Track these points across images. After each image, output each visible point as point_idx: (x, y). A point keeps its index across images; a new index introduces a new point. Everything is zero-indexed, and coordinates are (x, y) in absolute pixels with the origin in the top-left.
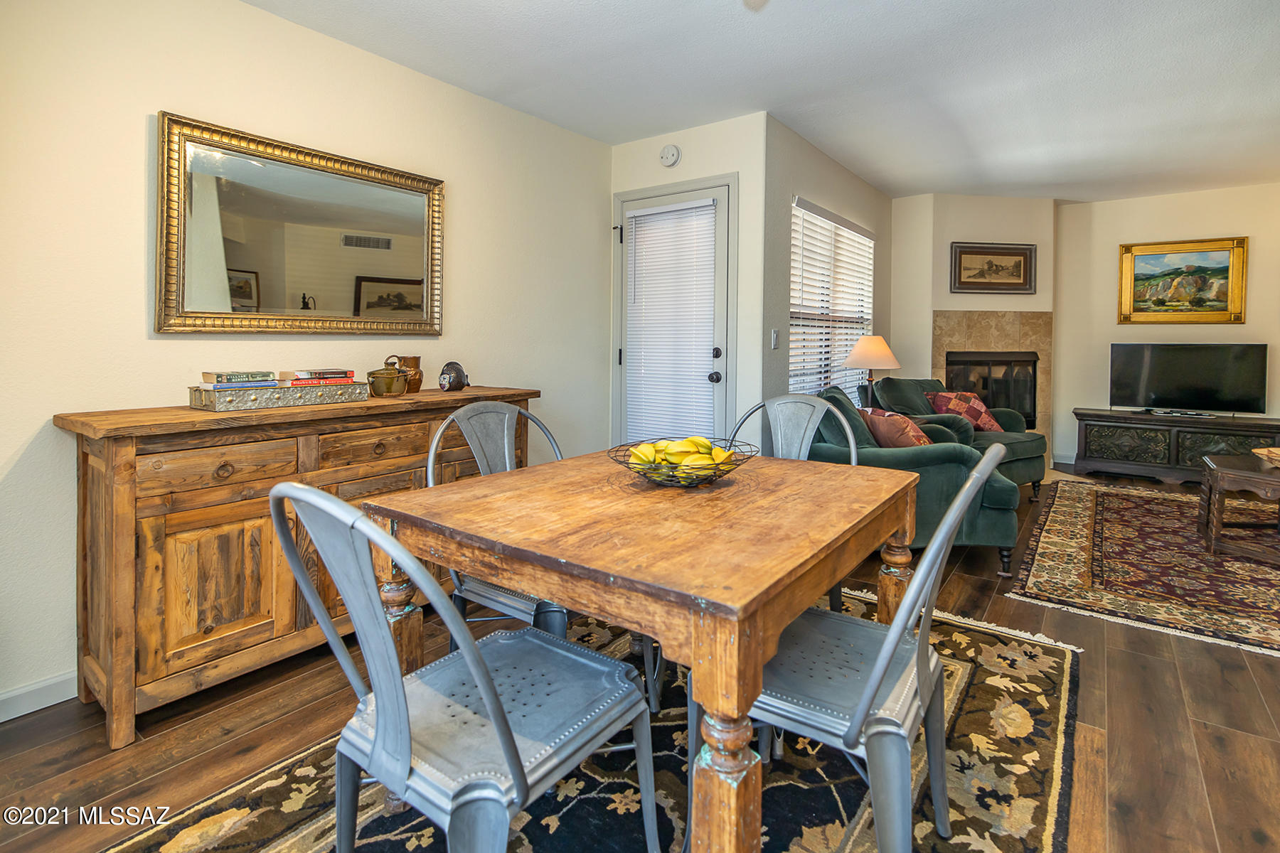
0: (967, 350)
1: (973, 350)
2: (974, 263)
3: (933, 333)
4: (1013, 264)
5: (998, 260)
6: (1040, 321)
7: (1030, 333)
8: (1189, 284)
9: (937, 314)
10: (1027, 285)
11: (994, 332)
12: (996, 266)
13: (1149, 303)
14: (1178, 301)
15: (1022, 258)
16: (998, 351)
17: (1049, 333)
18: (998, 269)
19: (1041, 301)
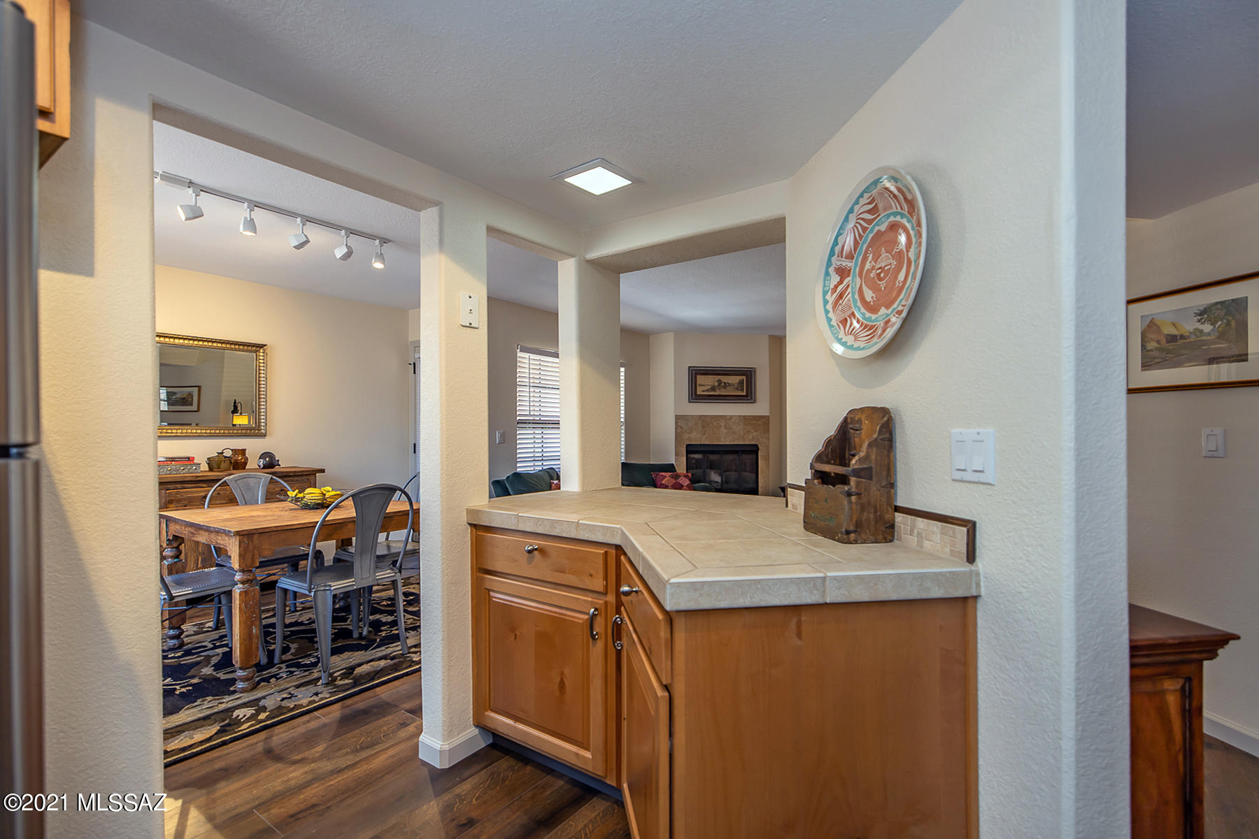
0: (702, 443)
1: (707, 443)
2: (706, 382)
3: (676, 431)
4: (737, 381)
5: (725, 379)
6: (760, 422)
7: (752, 431)
9: (678, 418)
10: (749, 397)
11: (723, 430)
12: (725, 383)
15: (744, 377)
16: (727, 443)
17: (767, 430)
18: (726, 385)
19: (760, 408)
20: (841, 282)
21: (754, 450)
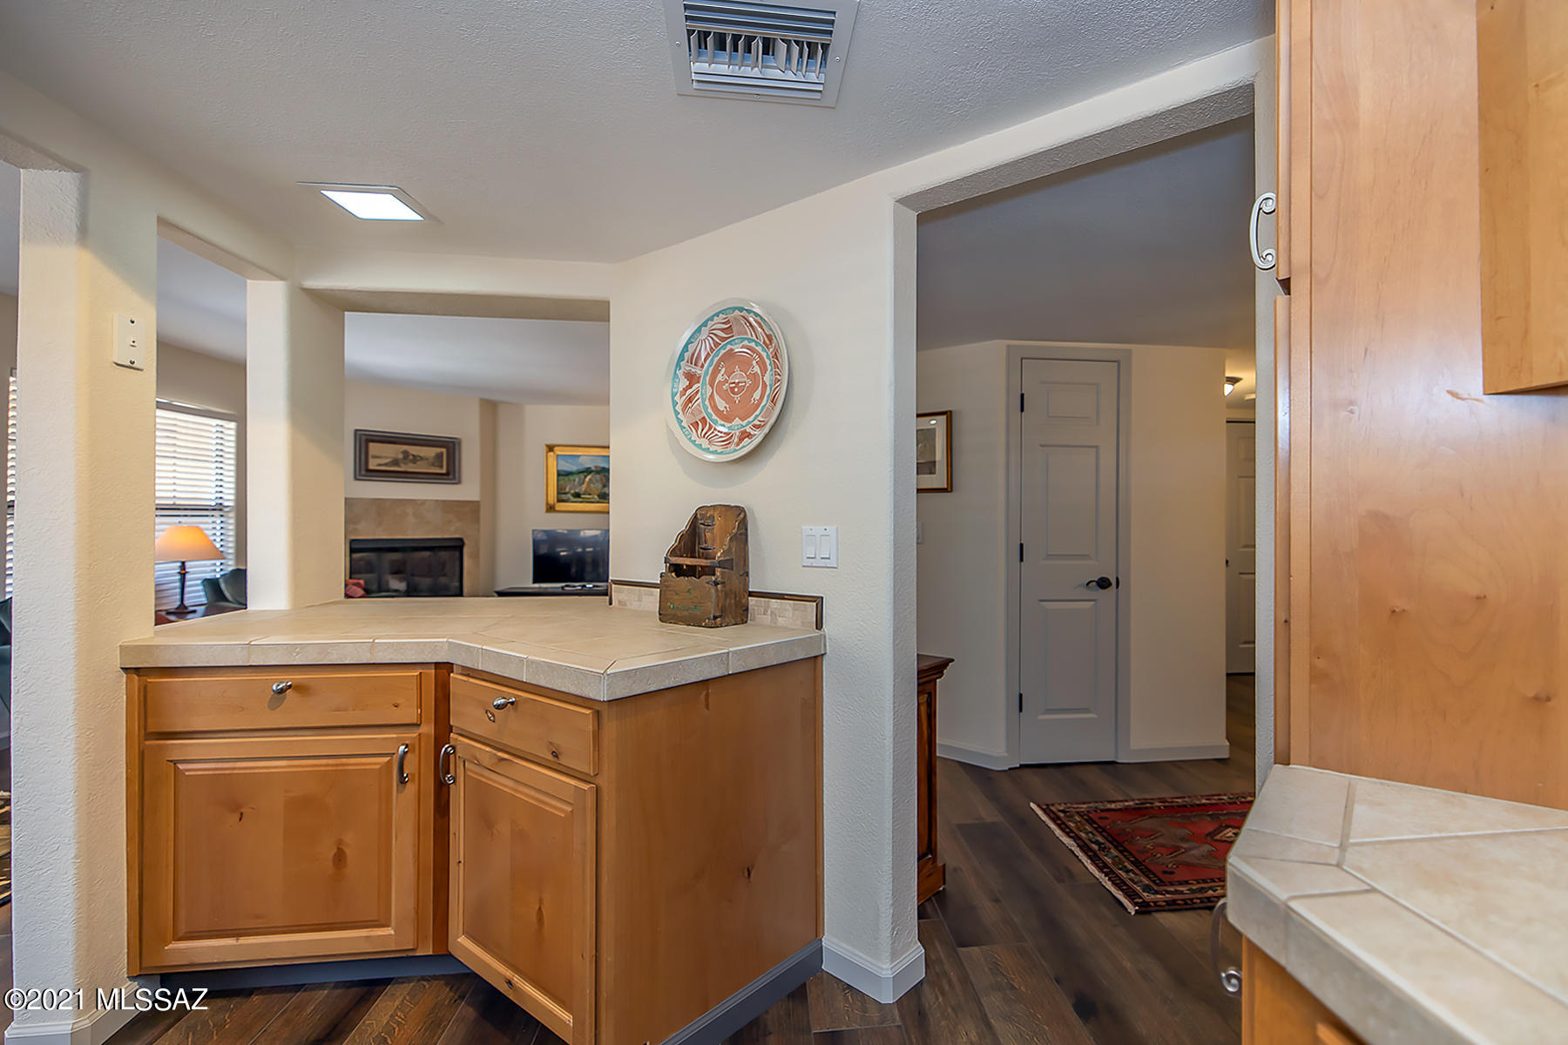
2: (382, 455)
4: (433, 455)
5: (414, 450)
6: (465, 510)
7: (455, 520)
10: (451, 476)
11: (411, 520)
12: (413, 456)
13: (569, 495)
14: (590, 494)
16: (416, 537)
17: (477, 519)
18: (416, 459)
19: (467, 490)
20: (690, 386)
21: (457, 546)
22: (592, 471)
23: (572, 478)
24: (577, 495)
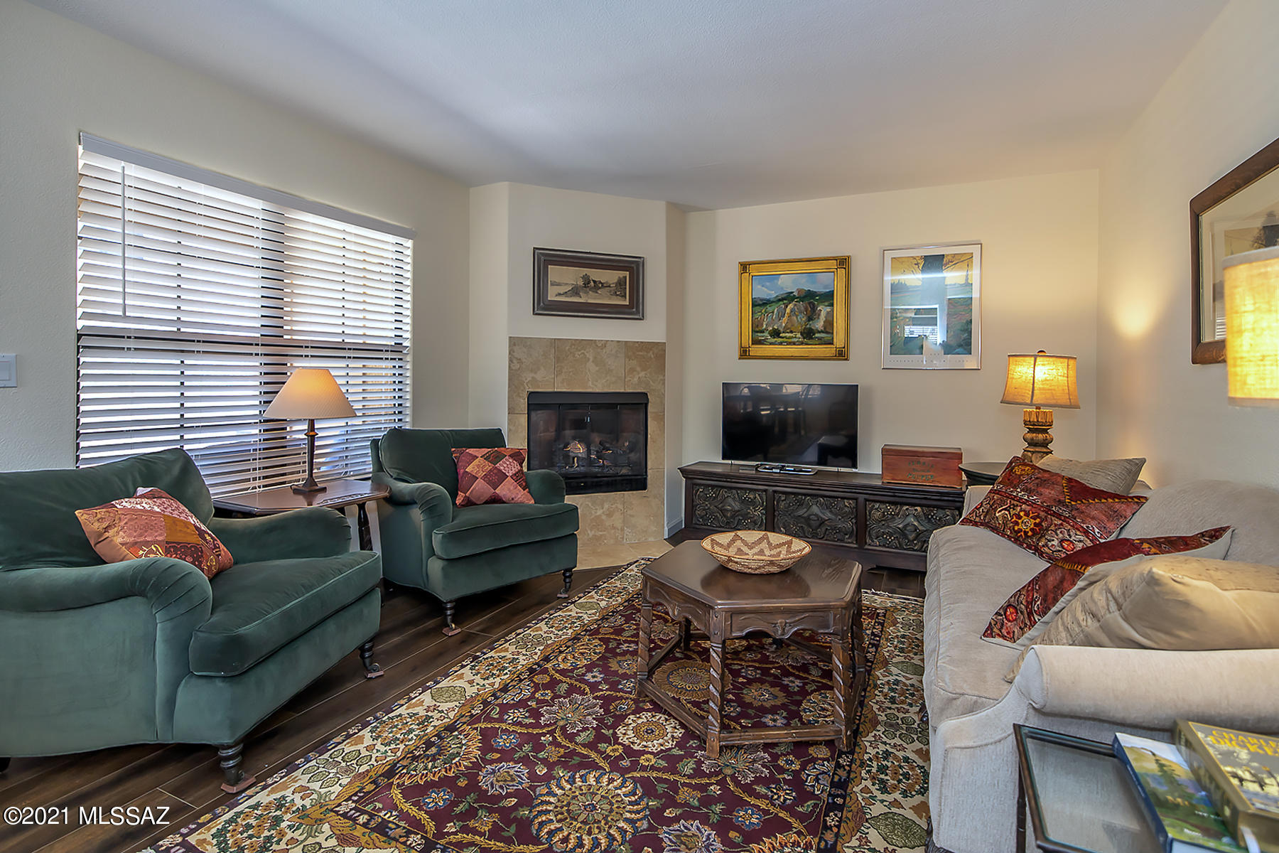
0: (556, 390)
1: (563, 390)
2: (563, 279)
3: (509, 367)
4: (615, 280)
5: (595, 274)
6: (650, 354)
7: (638, 369)
8: (801, 312)
9: (514, 342)
10: (633, 309)
11: (591, 367)
12: (595, 282)
13: (766, 334)
14: (791, 332)
15: (628, 273)
16: (597, 391)
17: (662, 369)
18: (598, 286)
19: (650, 329)
21: (642, 401)
22: (794, 297)
23: (769, 309)
24: (776, 333)
